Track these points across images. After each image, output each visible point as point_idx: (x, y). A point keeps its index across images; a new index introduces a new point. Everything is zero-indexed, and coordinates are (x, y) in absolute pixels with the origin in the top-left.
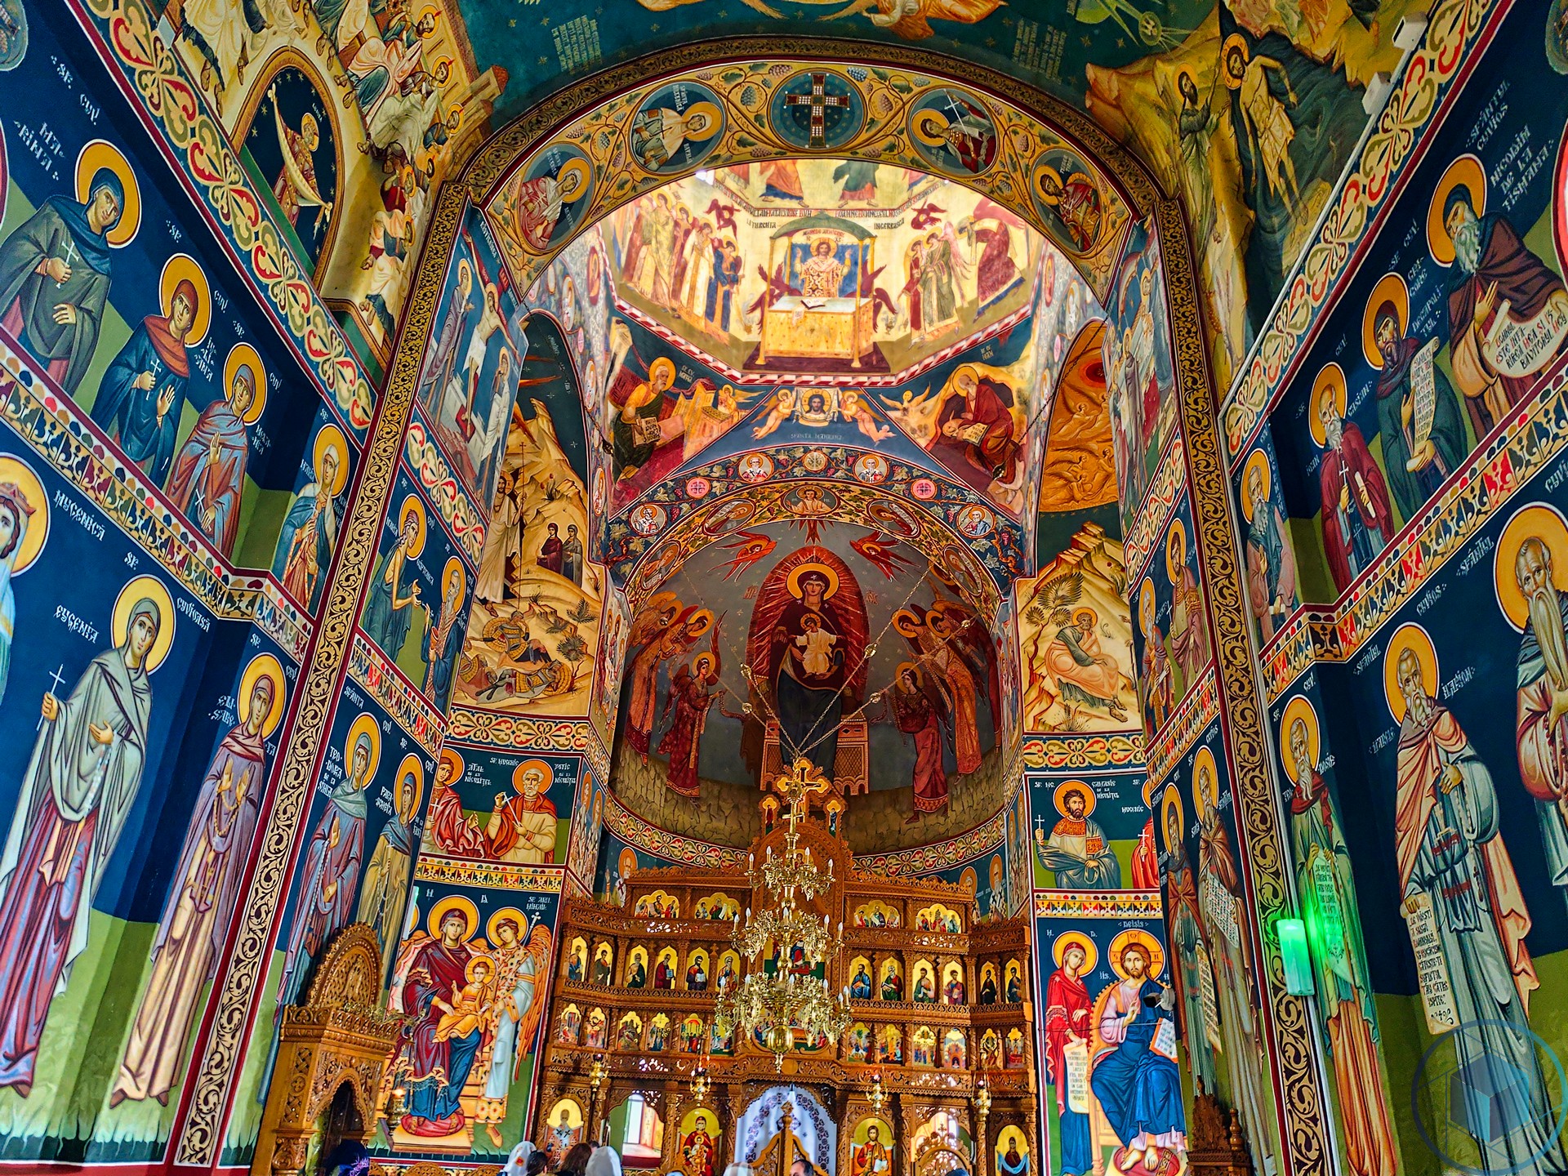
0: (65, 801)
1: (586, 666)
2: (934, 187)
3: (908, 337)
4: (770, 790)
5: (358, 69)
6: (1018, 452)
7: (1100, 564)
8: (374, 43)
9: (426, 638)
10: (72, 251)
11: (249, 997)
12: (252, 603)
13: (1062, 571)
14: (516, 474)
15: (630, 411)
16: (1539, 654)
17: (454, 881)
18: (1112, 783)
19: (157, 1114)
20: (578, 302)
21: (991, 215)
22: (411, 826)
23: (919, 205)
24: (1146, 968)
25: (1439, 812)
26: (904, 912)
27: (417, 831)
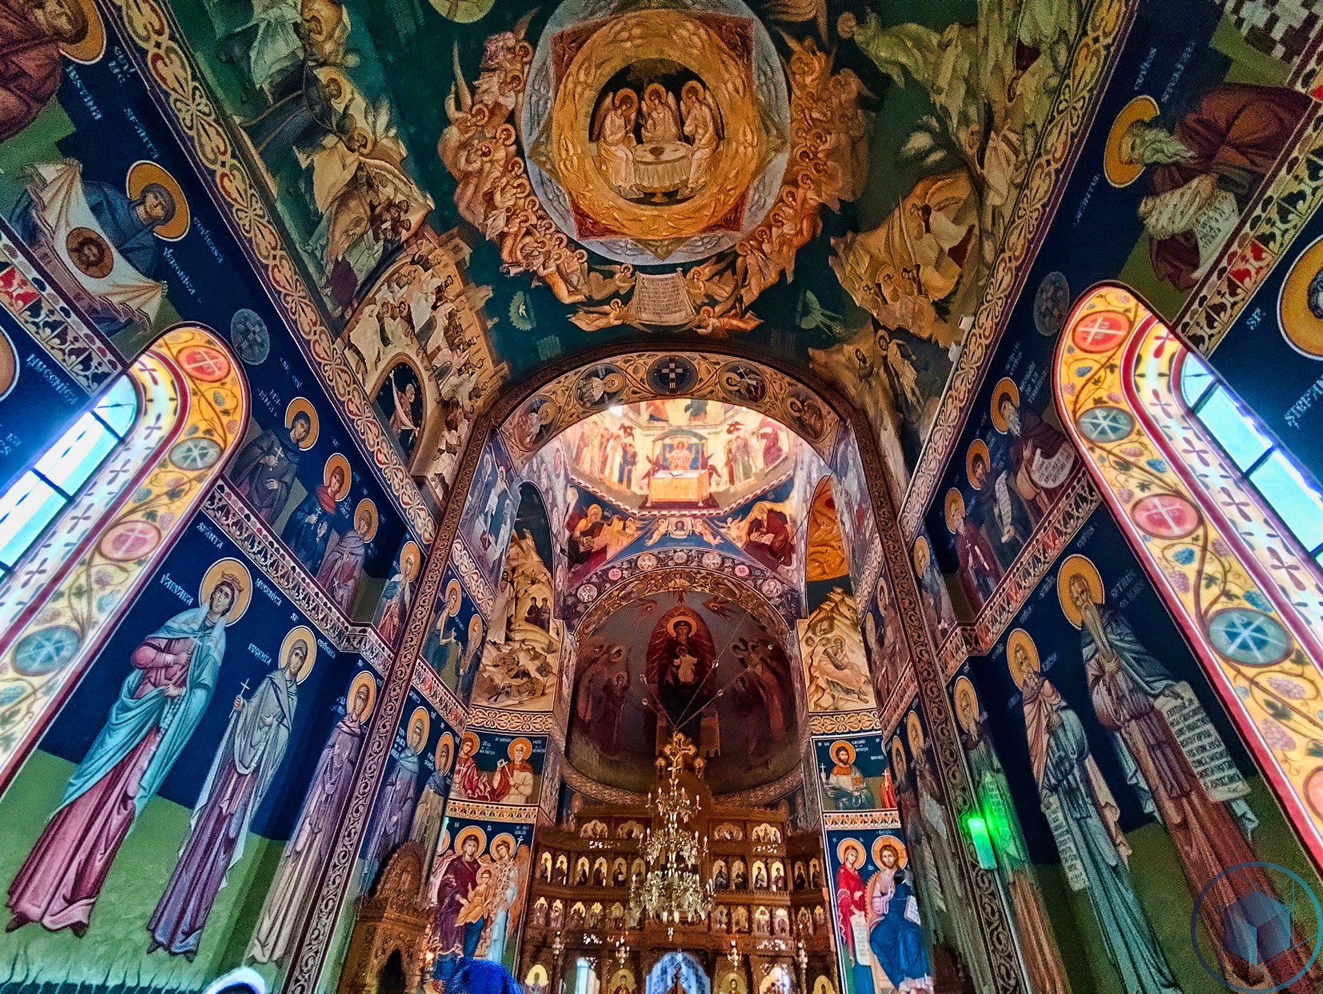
0: (241, 762)
1: (552, 680)
2: (737, 412)
3: (728, 490)
4: (662, 754)
5: (437, 363)
6: (790, 549)
7: (844, 610)
8: (446, 351)
9: (458, 661)
10: (280, 452)
11: (340, 891)
12: (360, 642)
13: (822, 615)
14: (514, 570)
15: (577, 533)
16: (1093, 641)
17: (473, 817)
18: (863, 742)
19: (275, 973)
20: (549, 476)
21: (769, 425)
22: (445, 778)
23: (730, 422)
24: (896, 861)
25: (1053, 743)
26: (744, 829)
27: (448, 781)
